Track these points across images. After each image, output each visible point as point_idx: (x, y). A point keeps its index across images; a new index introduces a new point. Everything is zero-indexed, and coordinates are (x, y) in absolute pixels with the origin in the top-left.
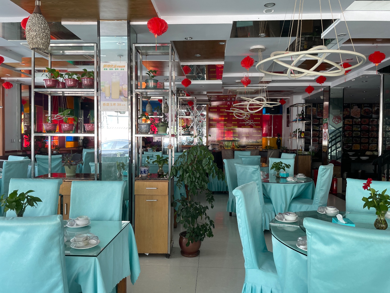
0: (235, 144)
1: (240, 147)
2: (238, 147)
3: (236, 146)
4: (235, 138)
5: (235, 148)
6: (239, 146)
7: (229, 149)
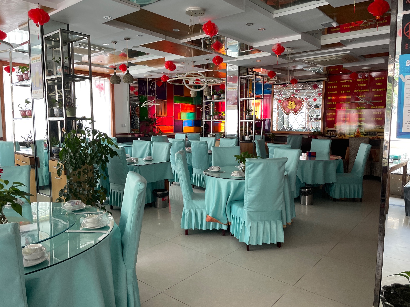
0: (360, 131)
1: (367, 134)
2: (365, 135)
3: (362, 133)
4: (361, 122)
5: (361, 136)
6: (365, 133)
7: (352, 137)
